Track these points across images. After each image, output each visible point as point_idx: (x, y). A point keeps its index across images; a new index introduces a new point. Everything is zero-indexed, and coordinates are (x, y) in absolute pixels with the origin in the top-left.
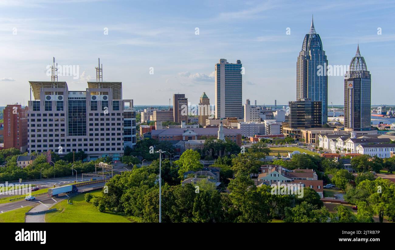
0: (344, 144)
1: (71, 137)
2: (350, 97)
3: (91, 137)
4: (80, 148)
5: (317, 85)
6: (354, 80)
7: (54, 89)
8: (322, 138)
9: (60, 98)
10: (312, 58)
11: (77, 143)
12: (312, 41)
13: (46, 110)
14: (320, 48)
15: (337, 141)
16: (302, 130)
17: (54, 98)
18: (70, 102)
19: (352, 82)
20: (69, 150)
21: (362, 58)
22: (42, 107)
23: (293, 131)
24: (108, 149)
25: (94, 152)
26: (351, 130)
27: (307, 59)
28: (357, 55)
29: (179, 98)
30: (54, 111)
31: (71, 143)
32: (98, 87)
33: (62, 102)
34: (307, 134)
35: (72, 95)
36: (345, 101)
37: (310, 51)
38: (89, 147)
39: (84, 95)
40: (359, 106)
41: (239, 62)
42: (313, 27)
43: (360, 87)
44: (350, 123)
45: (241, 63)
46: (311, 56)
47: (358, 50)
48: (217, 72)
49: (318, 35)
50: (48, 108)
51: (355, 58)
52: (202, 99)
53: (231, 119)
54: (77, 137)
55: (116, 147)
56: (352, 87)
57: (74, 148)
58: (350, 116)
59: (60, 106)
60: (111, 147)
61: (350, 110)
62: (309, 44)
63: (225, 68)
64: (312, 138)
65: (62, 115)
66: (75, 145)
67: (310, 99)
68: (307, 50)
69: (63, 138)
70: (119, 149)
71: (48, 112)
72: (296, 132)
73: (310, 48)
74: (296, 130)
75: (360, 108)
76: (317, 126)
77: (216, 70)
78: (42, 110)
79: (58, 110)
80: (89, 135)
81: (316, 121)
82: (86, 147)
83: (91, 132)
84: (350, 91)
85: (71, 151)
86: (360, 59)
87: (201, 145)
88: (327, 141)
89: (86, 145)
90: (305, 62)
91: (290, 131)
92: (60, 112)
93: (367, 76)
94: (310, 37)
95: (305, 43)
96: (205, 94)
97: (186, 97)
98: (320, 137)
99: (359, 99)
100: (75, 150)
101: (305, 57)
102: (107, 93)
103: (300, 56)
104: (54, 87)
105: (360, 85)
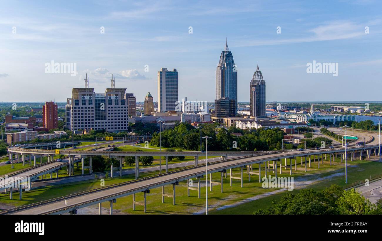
0: (251, 125)
1: (98, 121)
2: (254, 97)
3: (109, 121)
4: (103, 127)
5: (230, 88)
6: (255, 86)
7: (87, 93)
8: (238, 122)
9: (90, 98)
10: (227, 68)
11: (101, 124)
12: (226, 56)
13: (83, 105)
14: (232, 61)
15: (247, 123)
16: (224, 118)
17: (87, 98)
18: (96, 100)
19: (255, 87)
20: (96, 129)
21: (260, 72)
22: (80, 103)
23: (218, 119)
24: (119, 128)
25: (111, 130)
26: (254, 118)
27: (223, 69)
28: (257, 70)
29: (129, 97)
30: (87, 105)
31: (98, 124)
32: (112, 92)
33: (92, 100)
34: (228, 120)
35: (97, 96)
36: (250, 100)
37: (225, 64)
38: (108, 127)
39: (104, 96)
40: (258, 102)
41: (175, 70)
42: (227, 47)
43: (259, 91)
44: (254, 113)
45: (177, 71)
46: (226, 67)
47: (258, 67)
48: (160, 77)
49: (230, 52)
50: (84, 103)
51: (256, 72)
52: (147, 97)
53: (172, 112)
54: (101, 121)
55: (124, 127)
56: (255, 91)
57: (99, 127)
58: (254, 109)
59: (90, 102)
60: (120, 127)
61: (254, 105)
62: (224, 58)
63: (166, 74)
64: (231, 123)
65: (92, 108)
66: (99, 126)
67: (228, 98)
68: (223, 63)
69: (93, 121)
70: (125, 128)
71: (84, 106)
72: (219, 120)
73: (226, 62)
74: (220, 118)
75: (259, 104)
76: (232, 116)
77: (159, 76)
78: (80, 105)
79: (89, 105)
80: (108, 120)
81: (232, 112)
82: (106, 127)
83: (109, 118)
84: (254, 93)
85: (98, 129)
86: (259, 73)
87: (172, 125)
88: (241, 124)
89: (106, 126)
90: (222, 71)
91: (216, 119)
92: (91, 106)
93: (263, 84)
94: (225, 53)
95: (222, 58)
96: (149, 93)
97: (134, 96)
98: (237, 122)
99: (258, 98)
100: (99, 129)
101: (222, 68)
102: (117, 95)
103: (218, 67)
104: (87, 91)
105: (259, 89)
